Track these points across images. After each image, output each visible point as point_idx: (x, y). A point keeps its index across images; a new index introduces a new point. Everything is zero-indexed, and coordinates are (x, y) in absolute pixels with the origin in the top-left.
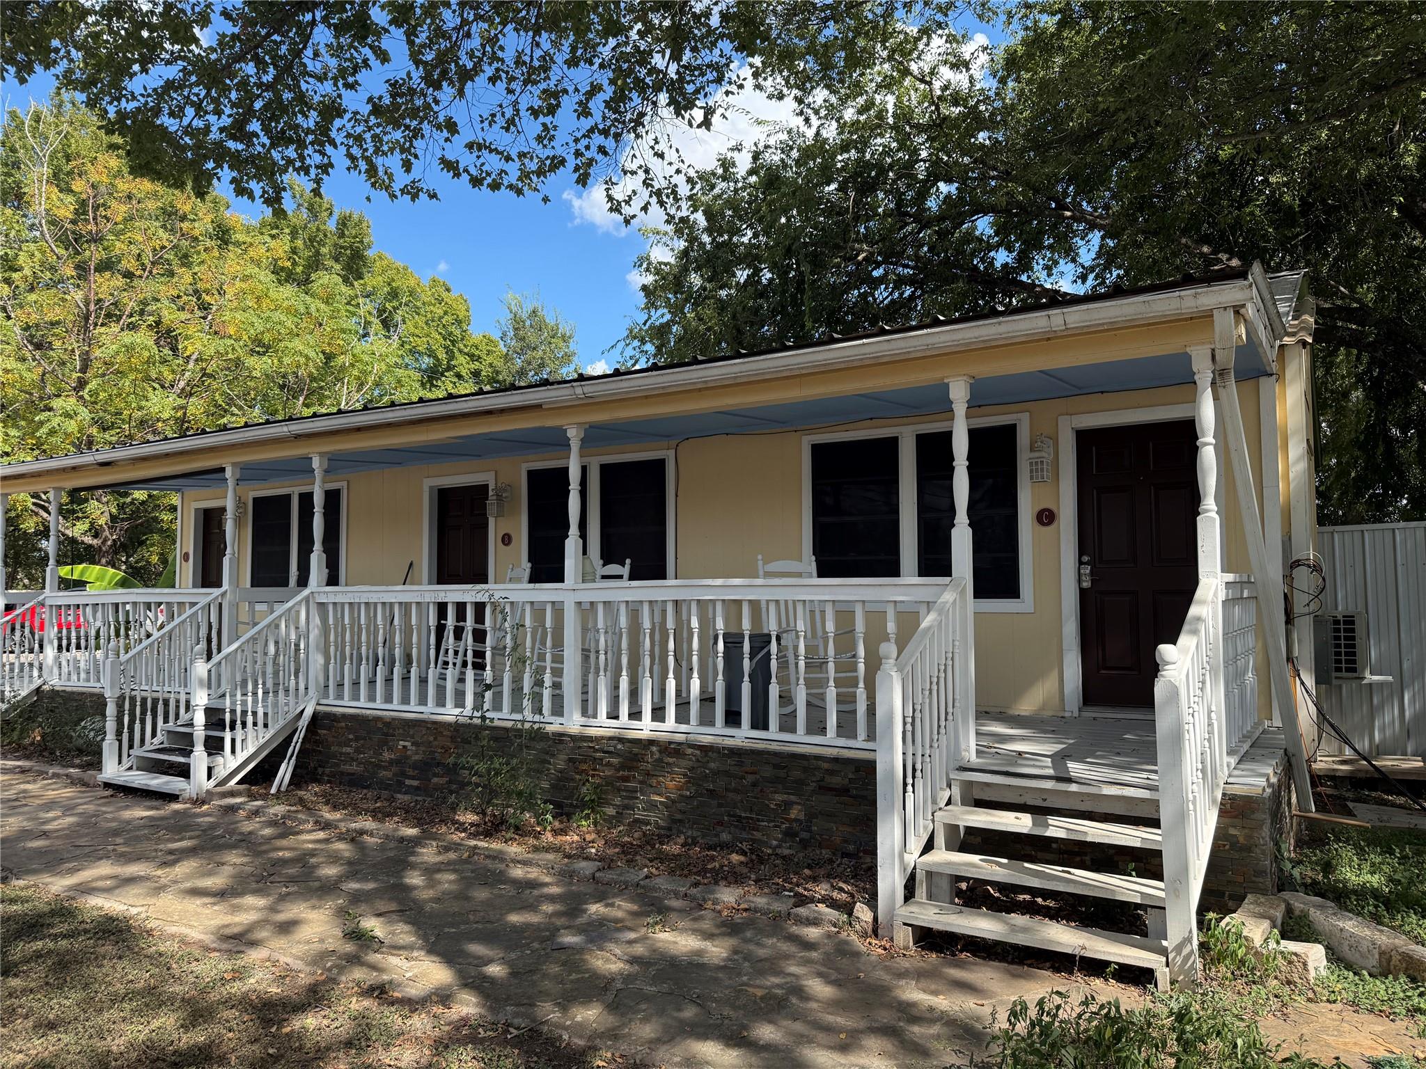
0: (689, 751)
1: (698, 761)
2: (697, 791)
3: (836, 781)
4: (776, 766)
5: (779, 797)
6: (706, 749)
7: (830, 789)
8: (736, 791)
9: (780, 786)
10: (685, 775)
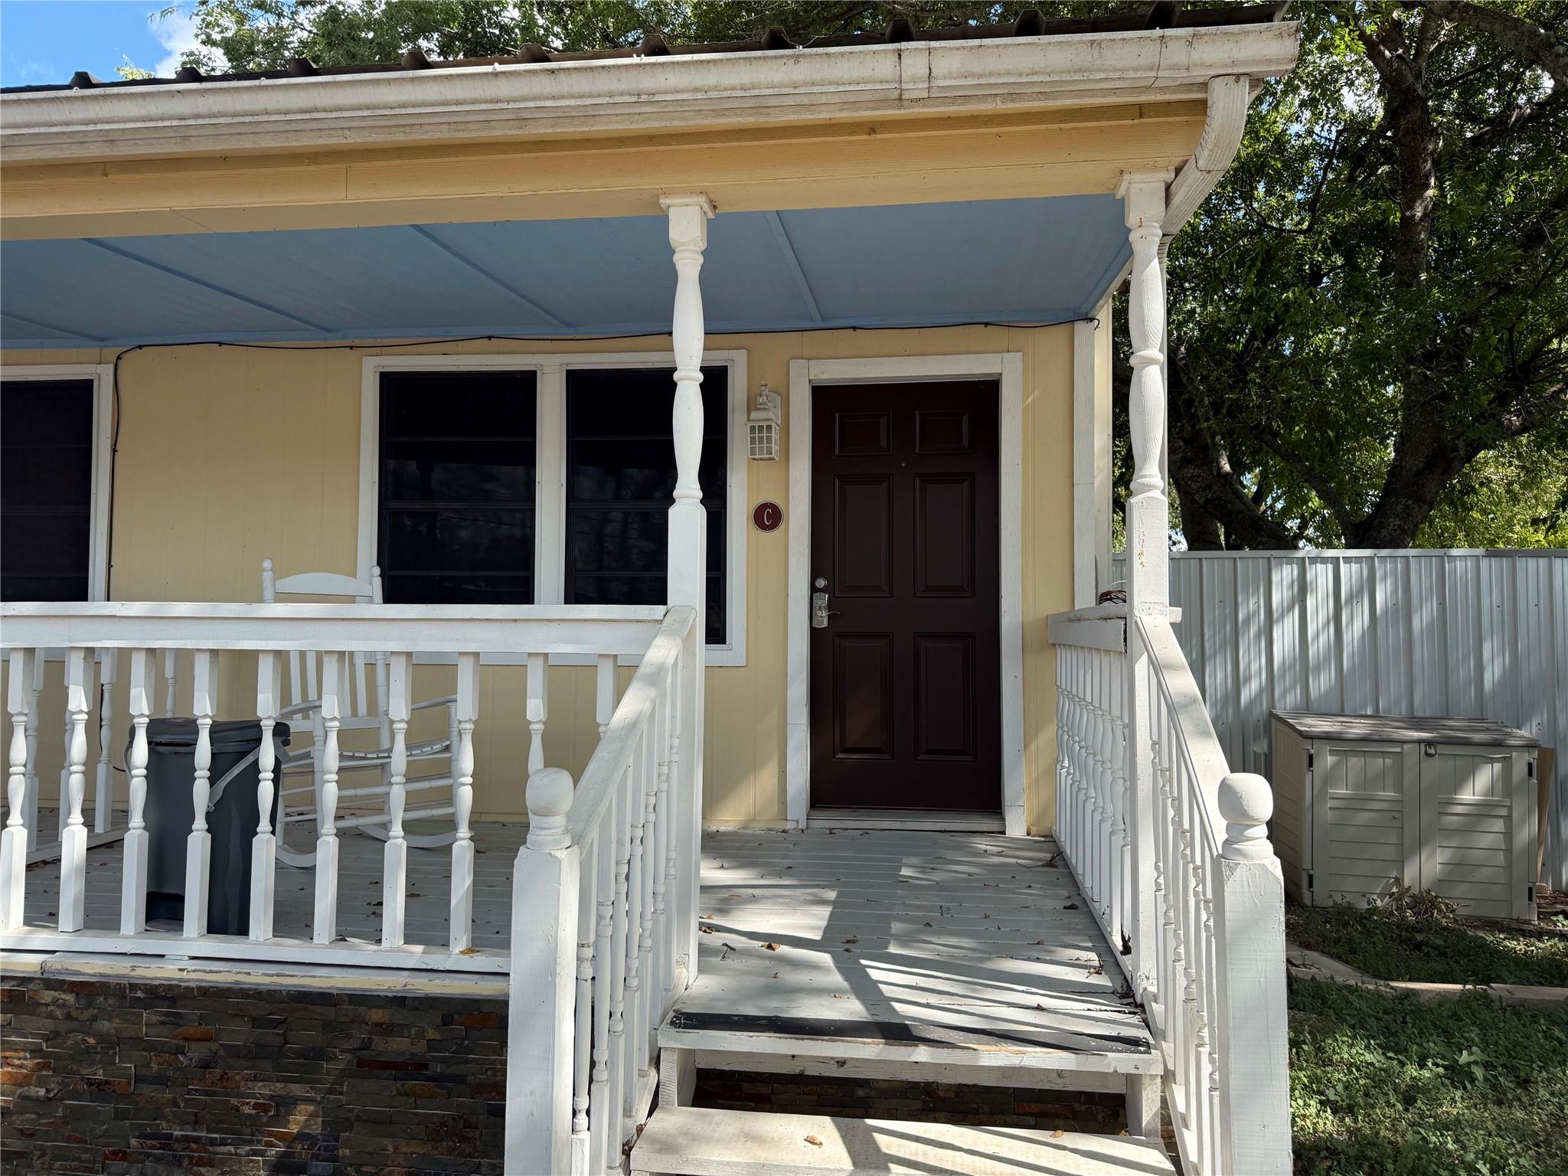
0: (48, 996)
1: (69, 1017)
2: (64, 1085)
3: (397, 1046)
4: (258, 1022)
5: (264, 1090)
6: (88, 990)
7: (385, 1066)
8: (161, 1080)
9: (267, 1065)
10: (36, 1052)
